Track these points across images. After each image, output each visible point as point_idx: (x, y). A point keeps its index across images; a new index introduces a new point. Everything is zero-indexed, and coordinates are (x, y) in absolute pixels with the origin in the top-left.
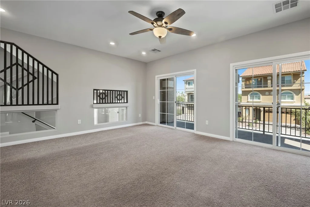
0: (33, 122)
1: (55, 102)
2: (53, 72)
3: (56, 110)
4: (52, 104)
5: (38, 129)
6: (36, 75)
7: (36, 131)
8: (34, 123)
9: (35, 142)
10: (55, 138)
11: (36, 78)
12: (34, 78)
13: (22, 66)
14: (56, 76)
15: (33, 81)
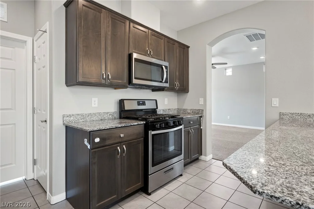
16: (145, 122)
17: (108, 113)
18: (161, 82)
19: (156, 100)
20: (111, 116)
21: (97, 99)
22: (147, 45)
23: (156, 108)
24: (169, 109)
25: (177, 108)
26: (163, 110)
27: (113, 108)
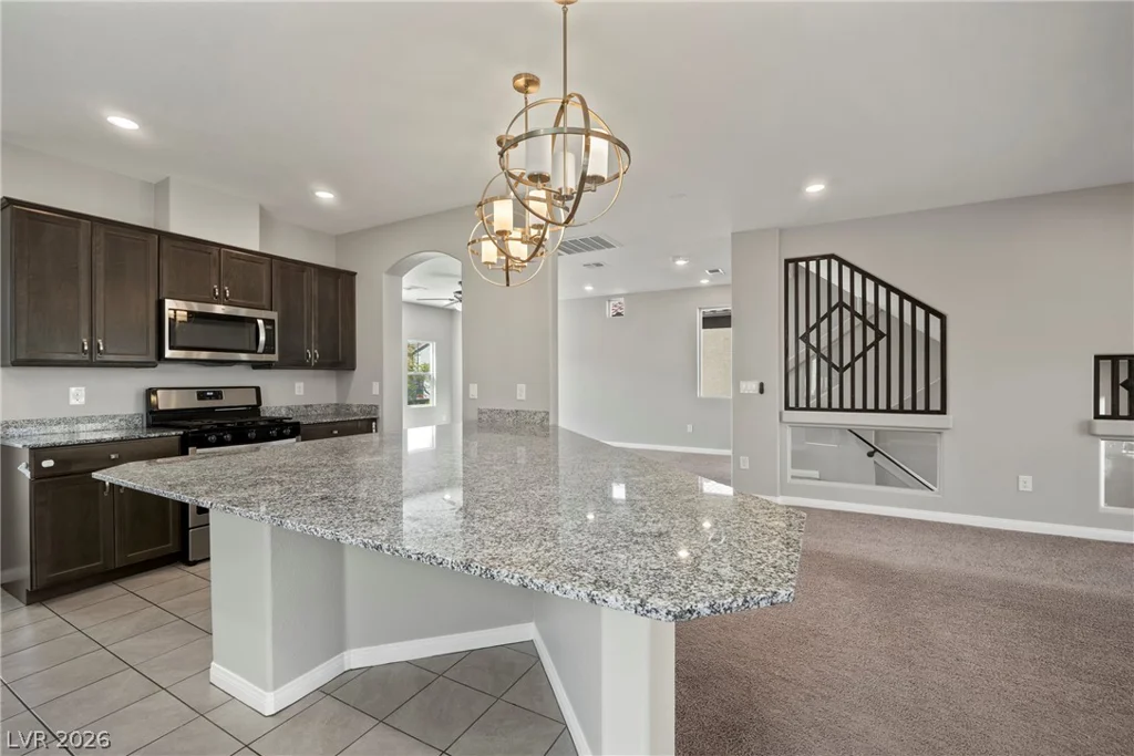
0: (870, 455)
1: (935, 405)
2: (929, 310)
3: (939, 432)
4: (927, 411)
5: (882, 479)
6: (883, 327)
7: (877, 484)
8: (872, 459)
9: (881, 518)
10: (935, 520)
11: (882, 335)
12: (879, 335)
13: (851, 308)
14: (939, 320)
15: (875, 344)
16: (181, 433)
17: (115, 417)
18: (255, 352)
19: (258, 389)
20: (123, 423)
21: (83, 388)
22: (214, 278)
23: (255, 403)
24: (306, 406)
25: (335, 402)
26: (289, 408)
27: (132, 407)
